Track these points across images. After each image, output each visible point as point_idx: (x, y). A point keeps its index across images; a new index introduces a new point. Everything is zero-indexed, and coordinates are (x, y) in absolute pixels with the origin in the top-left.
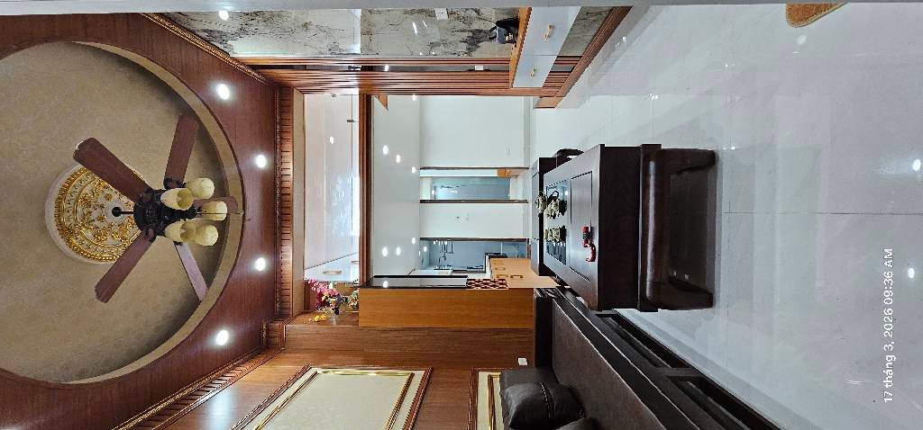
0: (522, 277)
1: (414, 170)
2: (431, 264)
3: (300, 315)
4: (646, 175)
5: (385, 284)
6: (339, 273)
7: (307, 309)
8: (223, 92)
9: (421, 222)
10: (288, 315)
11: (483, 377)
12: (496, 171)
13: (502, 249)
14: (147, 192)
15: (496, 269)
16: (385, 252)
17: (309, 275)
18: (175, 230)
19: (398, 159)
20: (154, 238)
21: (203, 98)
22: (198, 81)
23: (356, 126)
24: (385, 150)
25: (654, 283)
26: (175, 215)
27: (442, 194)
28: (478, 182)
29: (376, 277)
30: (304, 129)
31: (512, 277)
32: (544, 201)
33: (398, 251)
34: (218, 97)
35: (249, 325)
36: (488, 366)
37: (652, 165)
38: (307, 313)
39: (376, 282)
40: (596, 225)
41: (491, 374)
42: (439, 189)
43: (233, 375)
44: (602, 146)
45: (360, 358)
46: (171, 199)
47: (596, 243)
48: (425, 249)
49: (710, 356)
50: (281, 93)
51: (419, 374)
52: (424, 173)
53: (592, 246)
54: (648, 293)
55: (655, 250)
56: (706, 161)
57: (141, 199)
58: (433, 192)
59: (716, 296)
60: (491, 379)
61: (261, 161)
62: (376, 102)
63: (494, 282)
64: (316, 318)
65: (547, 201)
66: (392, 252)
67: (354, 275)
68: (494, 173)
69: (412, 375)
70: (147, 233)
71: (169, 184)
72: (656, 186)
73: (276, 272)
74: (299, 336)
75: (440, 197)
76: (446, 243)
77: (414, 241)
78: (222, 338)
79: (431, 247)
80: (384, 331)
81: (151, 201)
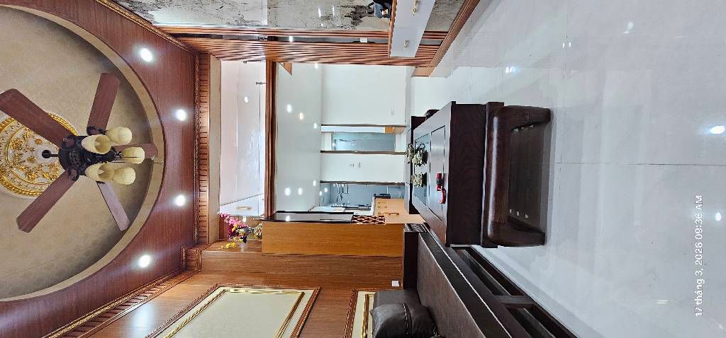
0: (398, 214)
1: (315, 126)
2: (330, 202)
3: (215, 242)
4: (491, 129)
5: (288, 219)
6: (249, 209)
7: (221, 238)
8: (146, 55)
9: (321, 169)
10: (204, 243)
11: (362, 295)
12: (384, 128)
13: (388, 191)
14: (69, 138)
15: (379, 207)
16: (288, 192)
17: (223, 211)
18: (94, 170)
19: (301, 116)
20: (77, 177)
21: (126, 59)
22: (121, 44)
23: (263, 87)
24: (289, 109)
25: (494, 223)
26: (95, 158)
27: (341, 146)
28: (370, 137)
29: (279, 212)
30: (220, 90)
31: (390, 214)
32: (412, 152)
33: (300, 191)
34: (142, 60)
35: (170, 250)
36: (366, 286)
37: (496, 120)
38: (220, 241)
39: (278, 217)
40: (447, 172)
41: (368, 293)
42: (338, 142)
43: (154, 292)
44: (454, 103)
45: (262, 279)
46: (90, 144)
47: (446, 188)
48: (326, 190)
49: (542, 287)
50: (200, 59)
51: (309, 293)
52: (324, 129)
53: (444, 190)
54: (489, 232)
55: (496, 195)
56: (544, 118)
57: (64, 143)
58: (334, 144)
59: (548, 235)
60: (367, 297)
61: (181, 115)
62: (281, 69)
63: (375, 218)
64: (227, 246)
65: (414, 152)
66: (294, 192)
67: (260, 211)
68: (383, 130)
69: (303, 294)
70: (70, 173)
71: (90, 131)
72: (498, 138)
73: (195, 206)
74: (213, 260)
75: (339, 149)
76: (343, 185)
77: (315, 183)
78: (145, 261)
79: (331, 189)
80: (281, 257)
81: (74, 146)
